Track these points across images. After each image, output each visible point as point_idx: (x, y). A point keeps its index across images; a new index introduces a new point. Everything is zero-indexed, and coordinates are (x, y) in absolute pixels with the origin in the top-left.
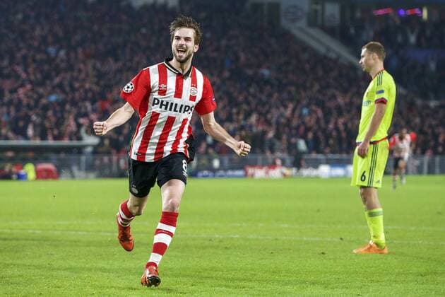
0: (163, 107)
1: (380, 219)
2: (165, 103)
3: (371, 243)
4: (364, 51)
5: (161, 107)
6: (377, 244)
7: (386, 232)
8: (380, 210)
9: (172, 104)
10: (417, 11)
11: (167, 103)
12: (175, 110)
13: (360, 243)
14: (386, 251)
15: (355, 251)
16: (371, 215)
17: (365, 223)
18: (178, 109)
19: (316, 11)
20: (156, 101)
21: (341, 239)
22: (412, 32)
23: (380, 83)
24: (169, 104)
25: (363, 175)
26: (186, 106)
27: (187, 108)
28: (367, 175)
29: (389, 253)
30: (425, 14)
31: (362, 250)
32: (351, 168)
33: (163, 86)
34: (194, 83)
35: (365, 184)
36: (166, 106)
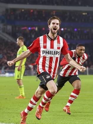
0: (47, 53)
1: (23, 88)
2: (47, 52)
3: (20, 95)
4: (18, 39)
5: (46, 54)
6: (22, 96)
7: (25, 92)
8: (23, 86)
9: (50, 51)
10: (34, 28)
11: (48, 51)
12: (52, 54)
13: (17, 96)
14: (25, 98)
15: (16, 98)
16: (20, 87)
17: (19, 90)
18: (53, 53)
19: (5, 28)
20: (44, 52)
21: (12, 94)
22: (33, 34)
23: (23, 49)
24: (49, 52)
25: (18, 76)
26: (56, 52)
27: (57, 53)
28: (19, 76)
29: (26, 98)
30: (37, 29)
31: (18, 98)
32: (15, 74)
33: (45, 44)
34: (59, 42)
35: (19, 78)
36: (48, 53)
